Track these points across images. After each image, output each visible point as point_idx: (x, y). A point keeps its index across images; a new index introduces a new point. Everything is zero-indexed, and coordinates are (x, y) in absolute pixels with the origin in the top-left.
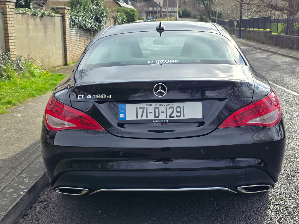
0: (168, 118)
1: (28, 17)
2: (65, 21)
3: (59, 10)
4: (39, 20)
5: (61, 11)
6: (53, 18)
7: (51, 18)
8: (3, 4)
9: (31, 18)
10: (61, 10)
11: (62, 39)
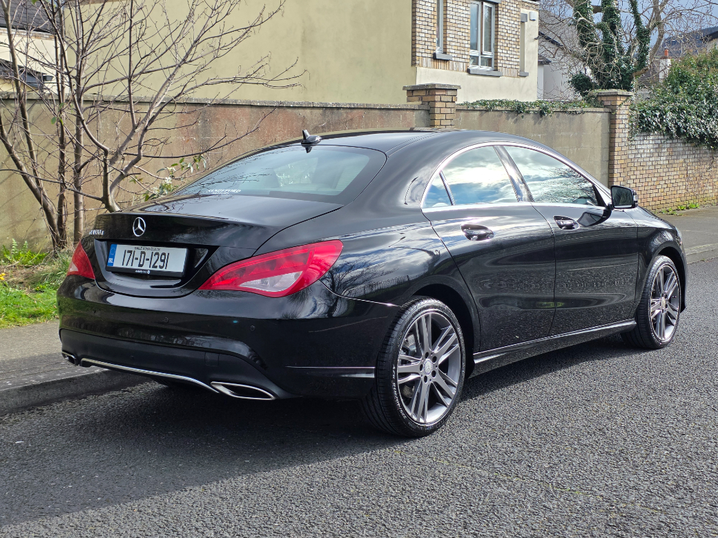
0: (151, 269)
1: (500, 116)
2: (615, 121)
3: (604, 99)
4: (532, 122)
5: (607, 101)
6: (577, 117)
7: (571, 116)
8: (414, 94)
9: (508, 118)
10: (609, 98)
11: (602, 161)
